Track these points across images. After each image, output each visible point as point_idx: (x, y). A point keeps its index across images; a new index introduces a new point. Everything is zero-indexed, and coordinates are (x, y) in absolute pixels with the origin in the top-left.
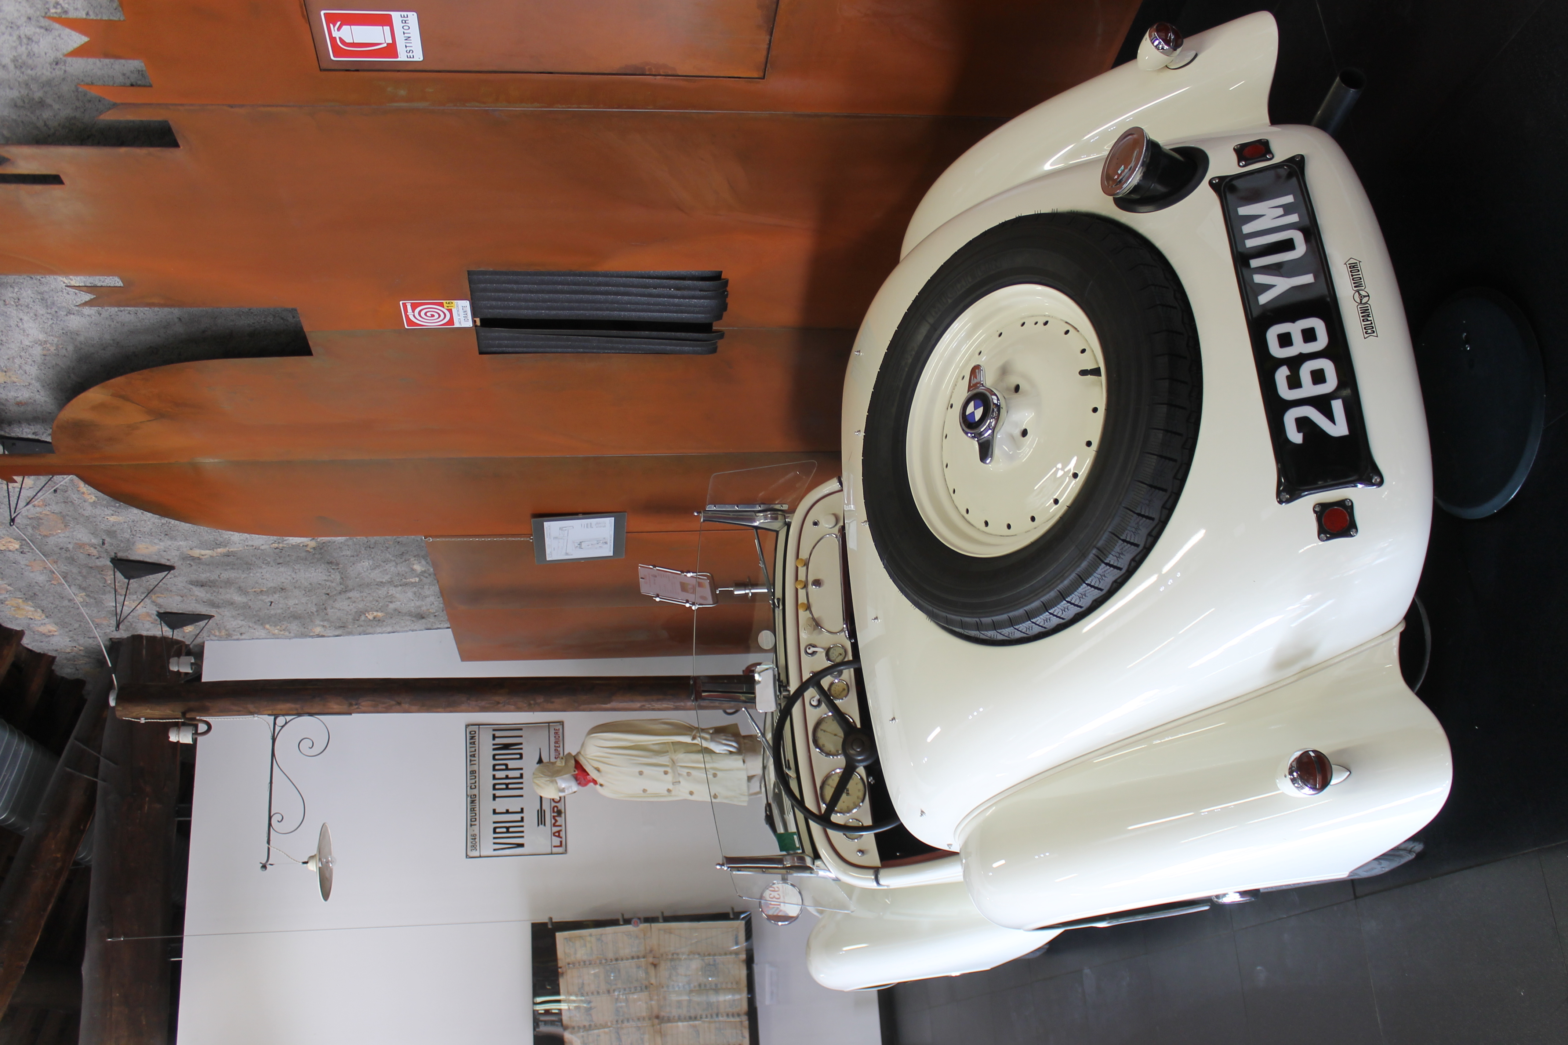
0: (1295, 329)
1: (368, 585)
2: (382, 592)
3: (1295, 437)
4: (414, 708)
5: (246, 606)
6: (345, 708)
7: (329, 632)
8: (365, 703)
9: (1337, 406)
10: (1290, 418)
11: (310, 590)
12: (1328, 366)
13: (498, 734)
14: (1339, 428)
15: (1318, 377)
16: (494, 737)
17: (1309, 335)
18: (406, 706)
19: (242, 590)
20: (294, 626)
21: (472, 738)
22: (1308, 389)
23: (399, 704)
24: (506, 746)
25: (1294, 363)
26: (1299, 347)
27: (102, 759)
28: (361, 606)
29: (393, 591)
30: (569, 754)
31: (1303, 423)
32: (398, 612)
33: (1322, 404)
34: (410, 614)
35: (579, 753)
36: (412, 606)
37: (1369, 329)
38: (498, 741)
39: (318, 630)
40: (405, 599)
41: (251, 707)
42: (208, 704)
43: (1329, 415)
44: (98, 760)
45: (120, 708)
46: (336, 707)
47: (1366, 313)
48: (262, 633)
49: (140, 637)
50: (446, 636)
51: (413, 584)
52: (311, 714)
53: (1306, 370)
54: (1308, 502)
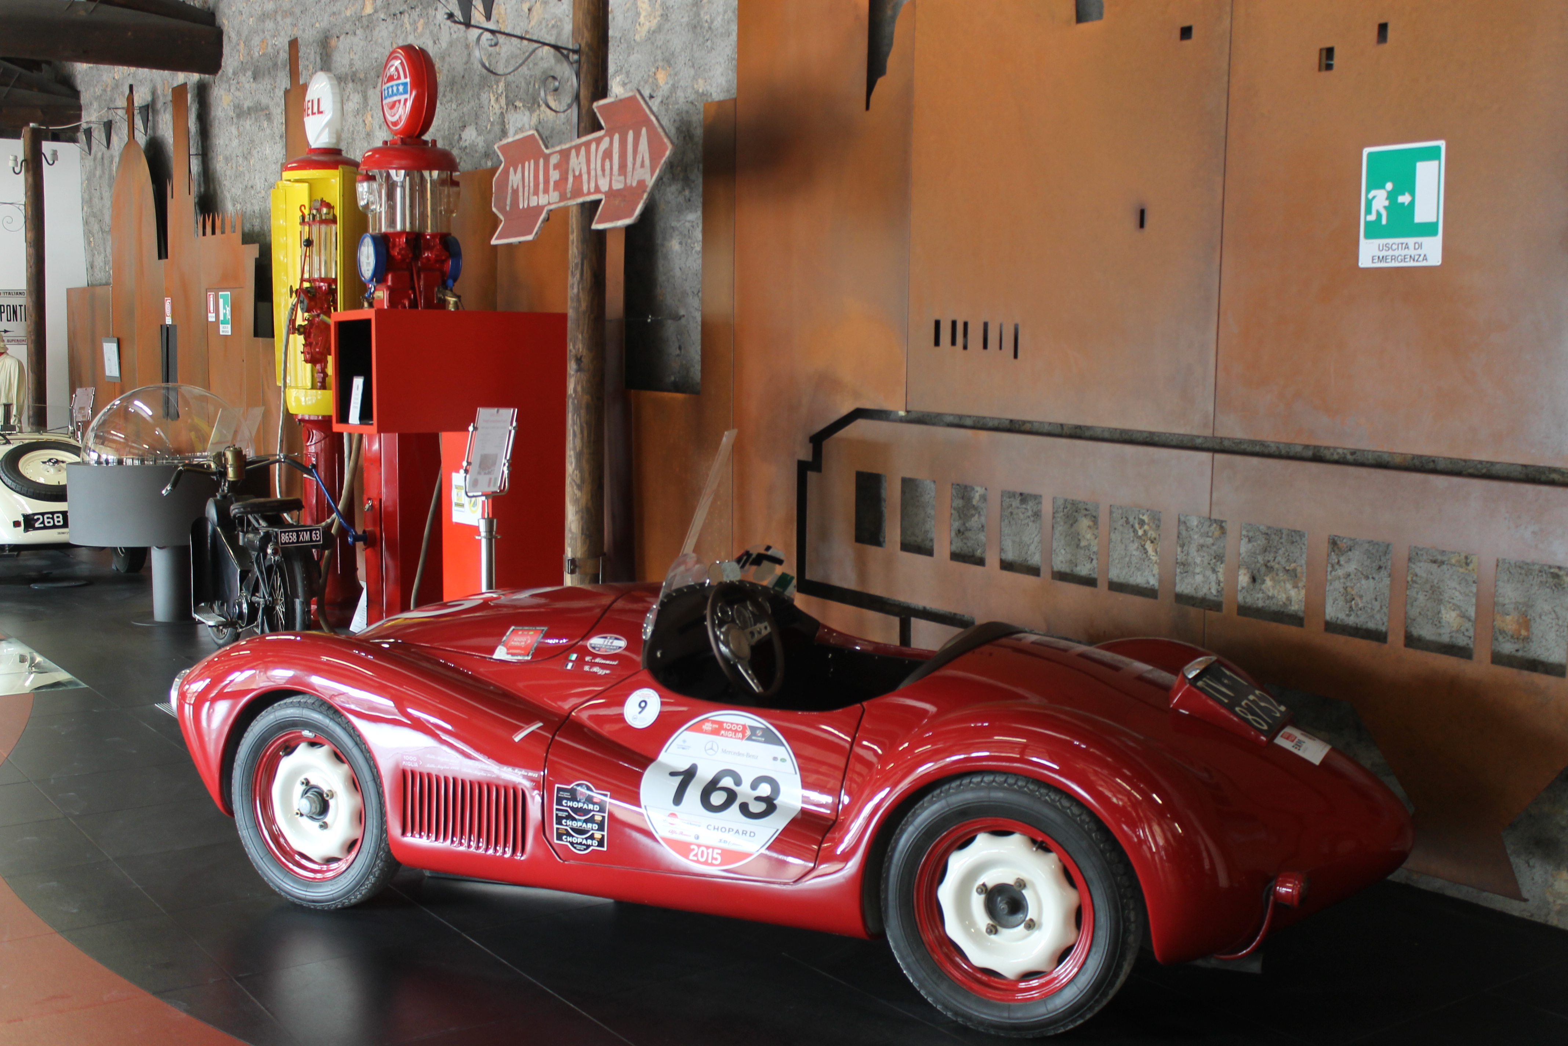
0: (61, 519)
1: (104, 244)
2: (102, 251)
3: (36, 517)
4: (29, 275)
5: (94, 175)
6: (28, 240)
7: (84, 214)
8: (32, 251)
9: (42, 525)
10: (40, 517)
11: (101, 211)
12: (52, 524)
13: (23, 308)
14: (37, 525)
15: (49, 522)
16: (21, 306)
17: (59, 522)
18: (29, 270)
19: (101, 177)
20: (86, 196)
21: (20, 293)
22: (46, 521)
23: (31, 267)
24: (15, 312)
25: (53, 518)
26: (56, 520)
27: (9, 88)
28: (96, 236)
29: (103, 255)
30: (7, 349)
31: (39, 519)
32: (93, 255)
33: (43, 522)
34: (93, 261)
35: (8, 354)
36: (96, 263)
37: (59, 533)
38: (18, 308)
39: (85, 208)
40: (99, 261)
41: (29, 193)
42: (31, 173)
43: (41, 523)
44: (7, 85)
45: (28, 129)
46: (29, 235)
47: (63, 533)
48: (84, 177)
49: (81, 110)
50: (81, 281)
51: (105, 268)
52: (25, 222)
53: (51, 521)
54: (21, 519)
